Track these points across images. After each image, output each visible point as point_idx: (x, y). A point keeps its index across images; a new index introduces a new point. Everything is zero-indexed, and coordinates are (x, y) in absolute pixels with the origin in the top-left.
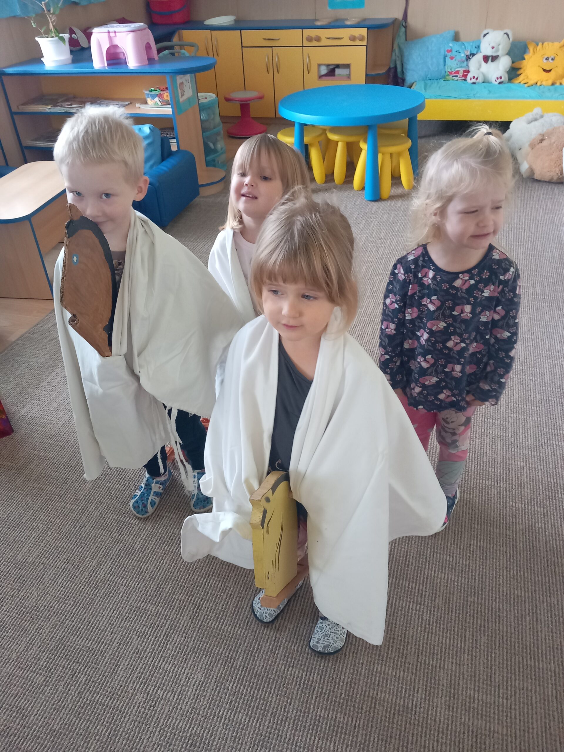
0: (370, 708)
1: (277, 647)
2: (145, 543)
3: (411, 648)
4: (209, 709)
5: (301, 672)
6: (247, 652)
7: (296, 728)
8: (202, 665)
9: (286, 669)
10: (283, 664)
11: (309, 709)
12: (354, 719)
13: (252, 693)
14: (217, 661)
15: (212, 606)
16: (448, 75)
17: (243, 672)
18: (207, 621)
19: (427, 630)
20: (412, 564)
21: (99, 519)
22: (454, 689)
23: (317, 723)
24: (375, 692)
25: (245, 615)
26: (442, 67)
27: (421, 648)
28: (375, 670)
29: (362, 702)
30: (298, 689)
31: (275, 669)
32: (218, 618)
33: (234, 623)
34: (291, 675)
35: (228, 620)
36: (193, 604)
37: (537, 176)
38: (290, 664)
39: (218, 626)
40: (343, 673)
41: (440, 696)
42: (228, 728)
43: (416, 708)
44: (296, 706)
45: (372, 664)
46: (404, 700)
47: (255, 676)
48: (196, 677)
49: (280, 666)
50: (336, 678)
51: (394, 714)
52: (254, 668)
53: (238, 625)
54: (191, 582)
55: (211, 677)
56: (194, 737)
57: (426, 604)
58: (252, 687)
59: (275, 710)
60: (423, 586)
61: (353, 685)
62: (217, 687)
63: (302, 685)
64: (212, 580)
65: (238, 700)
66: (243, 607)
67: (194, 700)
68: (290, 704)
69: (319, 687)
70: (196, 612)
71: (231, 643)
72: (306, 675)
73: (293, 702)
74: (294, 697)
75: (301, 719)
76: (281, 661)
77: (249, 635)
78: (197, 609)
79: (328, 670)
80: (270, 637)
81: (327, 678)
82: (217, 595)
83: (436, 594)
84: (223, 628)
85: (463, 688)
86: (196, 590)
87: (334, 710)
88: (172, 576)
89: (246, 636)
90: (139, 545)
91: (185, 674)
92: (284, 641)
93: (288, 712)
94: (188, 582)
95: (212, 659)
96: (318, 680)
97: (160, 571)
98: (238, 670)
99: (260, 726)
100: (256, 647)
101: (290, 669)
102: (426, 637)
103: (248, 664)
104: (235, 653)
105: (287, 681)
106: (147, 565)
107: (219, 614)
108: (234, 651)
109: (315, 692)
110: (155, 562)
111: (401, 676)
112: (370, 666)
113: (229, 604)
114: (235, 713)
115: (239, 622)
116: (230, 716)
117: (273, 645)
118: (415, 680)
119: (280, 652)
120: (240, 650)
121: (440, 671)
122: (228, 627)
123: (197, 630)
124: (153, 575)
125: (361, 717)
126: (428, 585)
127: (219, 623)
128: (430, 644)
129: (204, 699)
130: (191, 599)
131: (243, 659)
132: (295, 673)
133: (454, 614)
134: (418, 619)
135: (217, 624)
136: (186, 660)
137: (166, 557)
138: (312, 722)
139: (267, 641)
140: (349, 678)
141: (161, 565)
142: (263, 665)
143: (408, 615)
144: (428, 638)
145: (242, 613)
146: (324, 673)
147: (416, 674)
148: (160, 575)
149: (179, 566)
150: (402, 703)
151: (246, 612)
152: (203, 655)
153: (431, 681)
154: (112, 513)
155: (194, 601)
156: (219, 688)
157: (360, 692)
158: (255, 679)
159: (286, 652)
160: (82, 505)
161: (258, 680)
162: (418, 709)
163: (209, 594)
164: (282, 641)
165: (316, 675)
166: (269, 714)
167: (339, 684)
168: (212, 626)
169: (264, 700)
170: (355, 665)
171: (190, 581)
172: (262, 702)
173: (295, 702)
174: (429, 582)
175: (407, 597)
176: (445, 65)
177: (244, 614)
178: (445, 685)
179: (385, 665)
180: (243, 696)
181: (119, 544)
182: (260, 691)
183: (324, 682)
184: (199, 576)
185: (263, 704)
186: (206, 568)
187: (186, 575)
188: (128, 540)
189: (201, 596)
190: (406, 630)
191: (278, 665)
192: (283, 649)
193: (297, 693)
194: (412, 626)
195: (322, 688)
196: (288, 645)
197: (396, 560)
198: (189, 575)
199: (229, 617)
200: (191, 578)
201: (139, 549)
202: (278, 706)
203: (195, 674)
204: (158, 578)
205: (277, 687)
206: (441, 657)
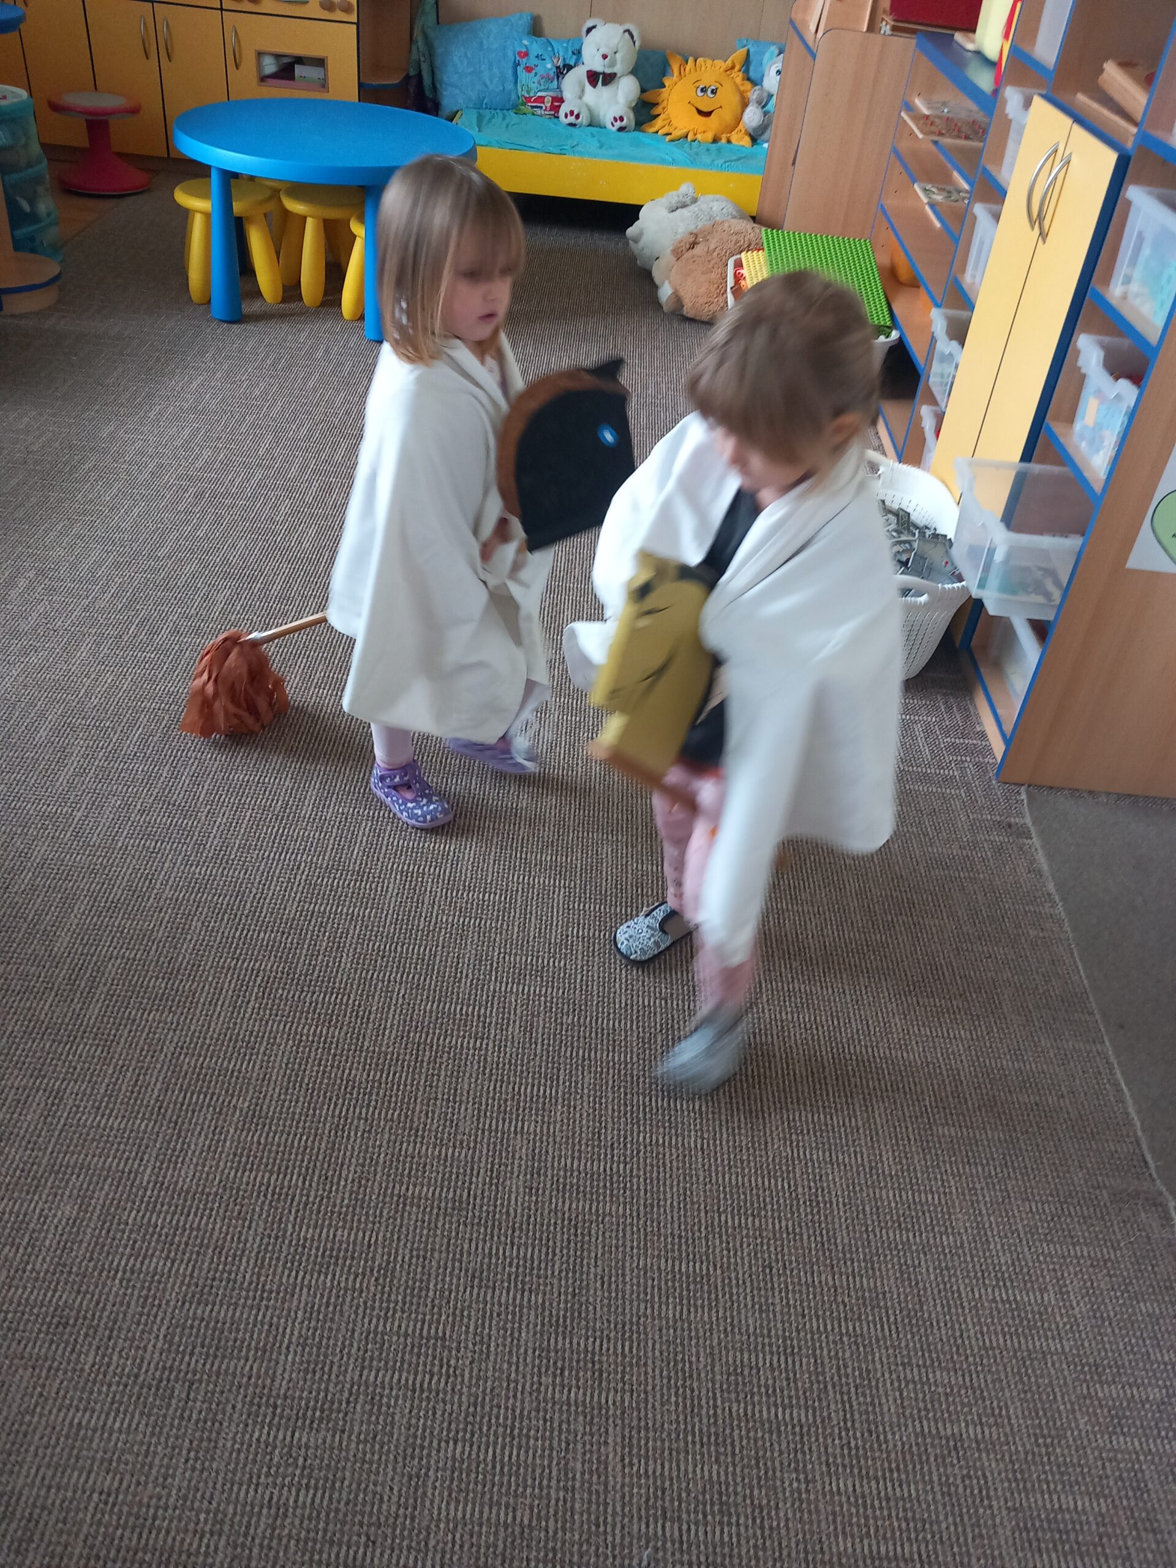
0: (396, 1212)
1: (218, 1141)
3: (466, 1109)
4: (89, 1261)
5: (267, 1175)
6: (161, 1157)
7: (262, 1263)
8: (71, 1191)
9: (239, 1174)
10: (231, 1168)
11: (286, 1231)
12: (368, 1234)
13: (174, 1222)
14: (101, 1182)
15: (85, 1090)
16: (524, 104)
17: (156, 1192)
18: (77, 1117)
19: (494, 1077)
20: (467, 975)
22: (540, 1161)
23: (300, 1249)
24: (404, 1188)
26: (510, 86)
27: (483, 1107)
28: (403, 1153)
29: (380, 1205)
30: (263, 1203)
31: (218, 1178)
32: (98, 1109)
33: (132, 1113)
34: (248, 1184)
35: (119, 1109)
36: (45, 1091)
37: (688, 311)
38: (245, 1167)
39: (100, 1122)
40: (345, 1167)
41: (516, 1174)
42: (131, 1284)
43: (475, 1199)
44: (260, 1230)
45: (398, 1144)
46: (455, 1191)
47: (179, 1195)
48: (60, 1213)
49: (226, 1171)
50: (333, 1176)
51: (438, 1215)
52: (177, 1182)
53: (140, 1115)
54: (38, 1054)
55: (90, 1209)
56: (63, 1310)
57: (492, 1036)
58: (174, 1213)
59: (220, 1242)
60: (486, 1009)
61: (363, 1182)
62: (105, 1222)
63: (269, 1196)
64: (82, 1046)
65: (148, 1237)
67: (59, 1252)
68: (249, 1228)
69: (301, 1195)
70: (53, 1105)
71: (128, 1148)
72: (277, 1180)
73: (254, 1225)
74: (256, 1217)
75: (270, 1248)
76: (229, 1164)
78: (55, 1098)
79: (318, 1164)
81: (316, 1179)
82: (95, 1070)
83: (509, 1019)
84: (110, 1124)
85: (554, 1157)
86: (50, 1065)
87: (330, 1225)
89: (158, 1132)
91: (38, 1211)
92: (232, 1131)
93: (247, 1240)
94: (31, 1054)
95: (91, 1178)
96: (300, 1184)
98: (146, 1190)
99: (193, 1271)
100: (178, 1147)
101: (247, 1173)
102: (491, 1088)
103: (164, 1177)
104: (137, 1161)
105: (241, 1193)
107: (101, 1102)
108: (134, 1160)
109: (295, 1204)
111: (449, 1155)
112: (394, 1148)
113: (119, 1082)
114: (144, 1258)
116: (134, 1265)
117: (212, 1139)
118: (473, 1158)
119: (226, 1149)
120: (146, 1157)
121: (515, 1138)
122: (121, 1122)
123: (57, 1133)
125: (379, 1228)
126: (495, 1006)
127: (103, 1116)
128: (500, 1099)
129: (80, 1246)
130: (41, 1083)
131: (154, 1169)
132: (255, 1179)
133: (539, 1047)
134: (479, 1063)
135: (98, 1118)
136: (37, 1187)
138: (292, 1249)
139: (200, 1133)
140: (356, 1172)
142: (194, 1175)
143: (460, 1059)
144: (495, 1089)
146: (310, 1171)
147: (475, 1148)
150: (451, 1196)
151: (156, 1091)
152: (72, 1174)
153: (500, 1153)
155: (47, 1086)
156: (108, 1224)
157: (376, 1191)
158: (179, 1199)
159: (237, 1148)
161: (185, 1200)
162: (478, 1201)
163: (78, 1070)
164: (228, 1131)
166: (210, 1251)
167: (338, 1183)
168: (88, 1124)
169: (198, 1229)
170: (366, 1151)
171: (35, 1052)
172: (195, 1233)
173: (257, 1224)
174: (496, 1003)
175: (458, 1030)
176: (516, 83)
178: (524, 1157)
179: (422, 1143)
180: (158, 1229)
182: (191, 1217)
183: (310, 1185)
184: (54, 1041)
185: (197, 1237)
186: (68, 1025)
189: (62, 1076)
190: (457, 1082)
191: (223, 1171)
192: (232, 1143)
193: (262, 1210)
194: (467, 1075)
195: (308, 1196)
196: (239, 1137)
197: (438, 973)
198: (34, 1042)
199: (121, 1104)
200: (37, 1046)
202: (227, 1234)
203: (58, 1207)
205: (223, 1205)
206: (518, 1115)
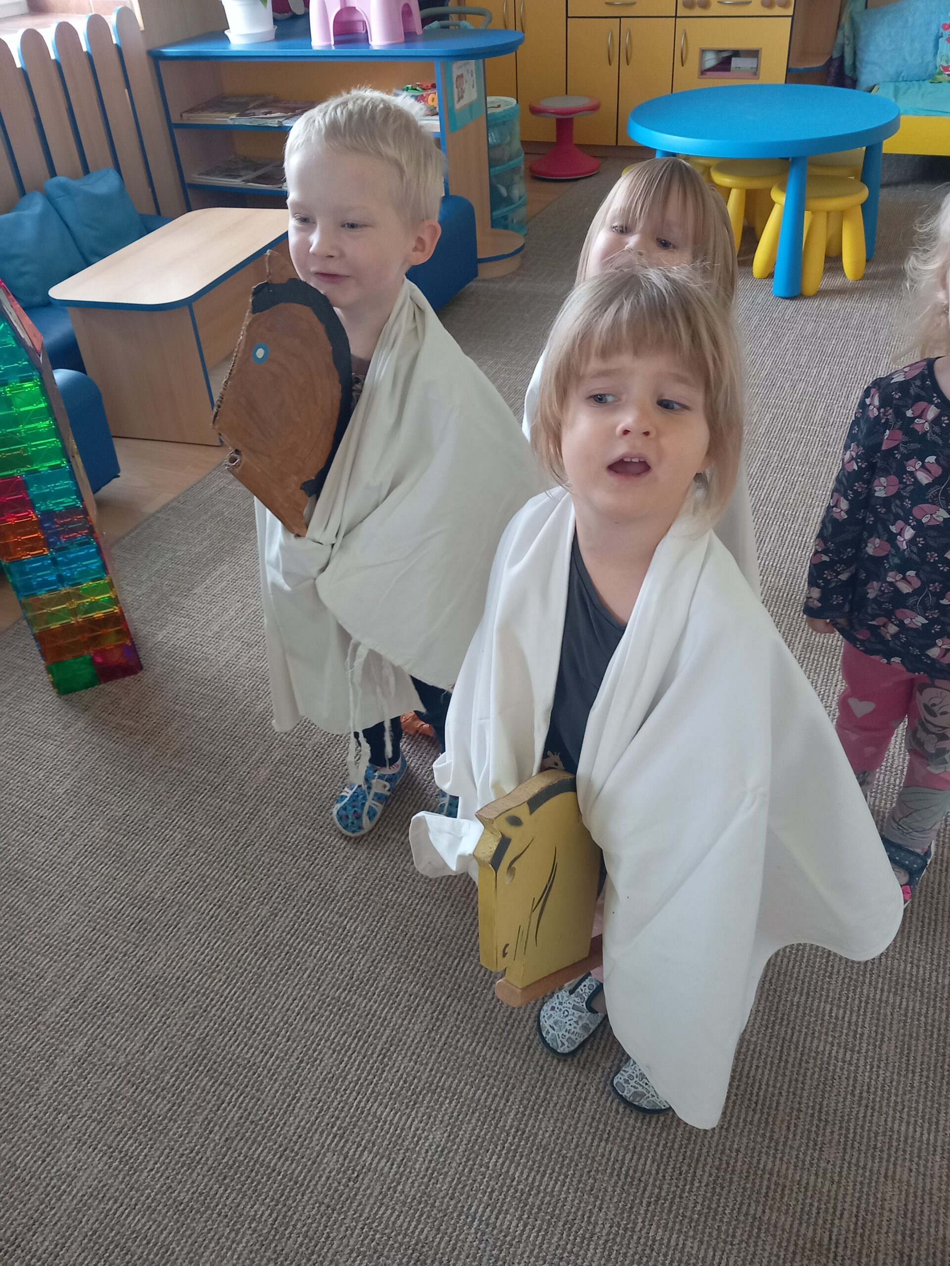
0: (749, 1237)
1: (579, 1099)
2: (355, 883)
3: (832, 1132)
4: (451, 1199)
5: (622, 1151)
6: (525, 1102)
7: (609, 1255)
8: (443, 1116)
9: (595, 1143)
10: (589, 1133)
11: (635, 1224)
12: (719, 1253)
13: (530, 1179)
14: (470, 1113)
15: (466, 1011)
16: (940, 73)
17: (516, 1140)
18: (456, 1038)
19: (864, 1102)
20: (838, 971)
21: (279, 834)
22: (913, 1220)
23: (648, 1251)
24: (760, 1208)
25: (525, 1034)
26: (930, 57)
27: (851, 1136)
28: (761, 1166)
29: (734, 1223)
30: (616, 1183)
31: (575, 1141)
32: (476, 1034)
33: (504, 1046)
34: (603, 1156)
35: (493, 1039)
36: (432, 1003)
38: (601, 1135)
39: (475, 1048)
40: (700, 1165)
41: (884, 1230)
42: (485, 1238)
43: (837, 1247)
44: (610, 1215)
45: (755, 1154)
46: (815, 1230)
47: (538, 1149)
48: (431, 1137)
49: (583, 1135)
50: (687, 1172)
51: (794, 1253)
52: (536, 1134)
53: (511, 1051)
54: (431, 964)
55: (458, 1140)
56: (423, 1247)
57: (863, 1051)
58: (531, 1169)
59: (571, 1217)
60: (858, 1016)
61: (718, 1190)
62: (468, 1160)
63: (622, 1177)
64: (468, 964)
65: (505, 1189)
66: (521, 1019)
67: (426, 1180)
68: (600, 1209)
69: (654, 1185)
70: (437, 1019)
71: (497, 1083)
72: (631, 1159)
73: (604, 1206)
74: (607, 1198)
75: (618, 1240)
76: (587, 1128)
77: (530, 1071)
78: (440, 1013)
79: (673, 1154)
80: (569, 1080)
81: (670, 1170)
82: (476, 992)
83: (883, 1034)
84: (483, 1053)
85: (930, 1221)
86: (439, 978)
87: (680, 1231)
88: (399, 948)
89: (525, 1073)
90: (345, 887)
91: (413, 1129)
92: (593, 1090)
93: (596, 1223)
94: (425, 962)
95: (462, 1107)
96: (654, 1172)
97: (378, 937)
98: (508, 1135)
99: (542, 1243)
100: (542, 1094)
101: (603, 1144)
102: (861, 1115)
103: (526, 1125)
104: (503, 1101)
105: (595, 1165)
106: (356, 924)
107: (479, 1027)
108: (501, 1098)
109: (647, 1194)
110: (371, 920)
111: (811, 1183)
112: (752, 1157)
113: (496, 1010)
114: (499, 1213)
115: (513, 1046)
116: (489, 1217)
117: (573, 1095)
118: (836, 1195)
119: (585, 1111)
120: (512, 1098)
121: (885, 1184)
122: (493, 1054)
123: (437, 1051)
124: (365, 943)
125: (731, 1250)
126: (869, 1015)
127: (478, 1043)
128: (870, 1130)
129: (444, 1179)
130: (430, 994)
131: (517, 1114)
132: (610, 1152)
133: (917, 1078)
134: (848, 1079)
135: (474, 1044)
136: (415, 1104)
137: (389, 912)
138: (640, 1249)
139: (563, 1086)
140: (711, 1175)
141: (381, 927)
142: (553, 1131)
143: (827, 1069)
144: (865, 1117)
145: (520, 1030)
146: (665, 1160)
147: (839, 1182)
148: (377, 944)
149: (411, 931)
150: (810, 1234)
151: (527, 1028)
152: (446, 1098)
153: (868, 1199)
154: (301, 825)
155: (435, 999)
156: (471, 1162)
157: (731, 1204)
158: (537, 1154)
159: (596, 1111)
160: (250, 805)
161: (543, 1158)
162: (840, 1250)
163: (462, 989)
164: (589, 1090)
165: (649, 1162)
166: (561, 1224)
167: (692, 1184)
168: (465, 1047)
169: (552, 1196)
170: (723, 1152)
171: (428, 961)
172: (548, 1198)
173: (608, 1208)
174: (869, 1010)
175: (827, 1034)
176: (936, 54)
177: (523, 1032)
178: (895, 1210)
179: (781, 1159)
180: (515, 1183)
181: (309, 881)
182: (546, 1179)
183: (664, 1176)
184: (445, 953)
185: (549, 1203)
186: (458, 939)
187: (422, 949)
188: (326, 876)
189: (448, 991)
190: (823, 1097)
191: (580, 1134)
192: (592, 1104)
193: (614, 1191)
194: (835, 1091)
195: (661, 1188)
196: (599, 1099)
197: (808, 961)
198: (429, 950)
199: (496, 1034)
200: (431, 955)
201: (343, 893)
202: (578, 1210)
203: (430, 1131)
204: (374, 949)
205: (578, 1174)
206: (889, 1155)
